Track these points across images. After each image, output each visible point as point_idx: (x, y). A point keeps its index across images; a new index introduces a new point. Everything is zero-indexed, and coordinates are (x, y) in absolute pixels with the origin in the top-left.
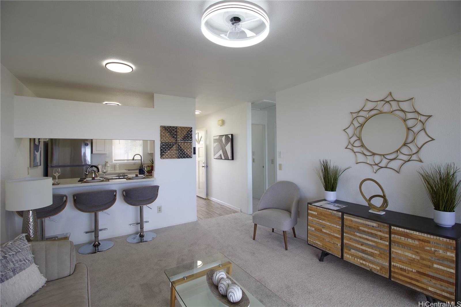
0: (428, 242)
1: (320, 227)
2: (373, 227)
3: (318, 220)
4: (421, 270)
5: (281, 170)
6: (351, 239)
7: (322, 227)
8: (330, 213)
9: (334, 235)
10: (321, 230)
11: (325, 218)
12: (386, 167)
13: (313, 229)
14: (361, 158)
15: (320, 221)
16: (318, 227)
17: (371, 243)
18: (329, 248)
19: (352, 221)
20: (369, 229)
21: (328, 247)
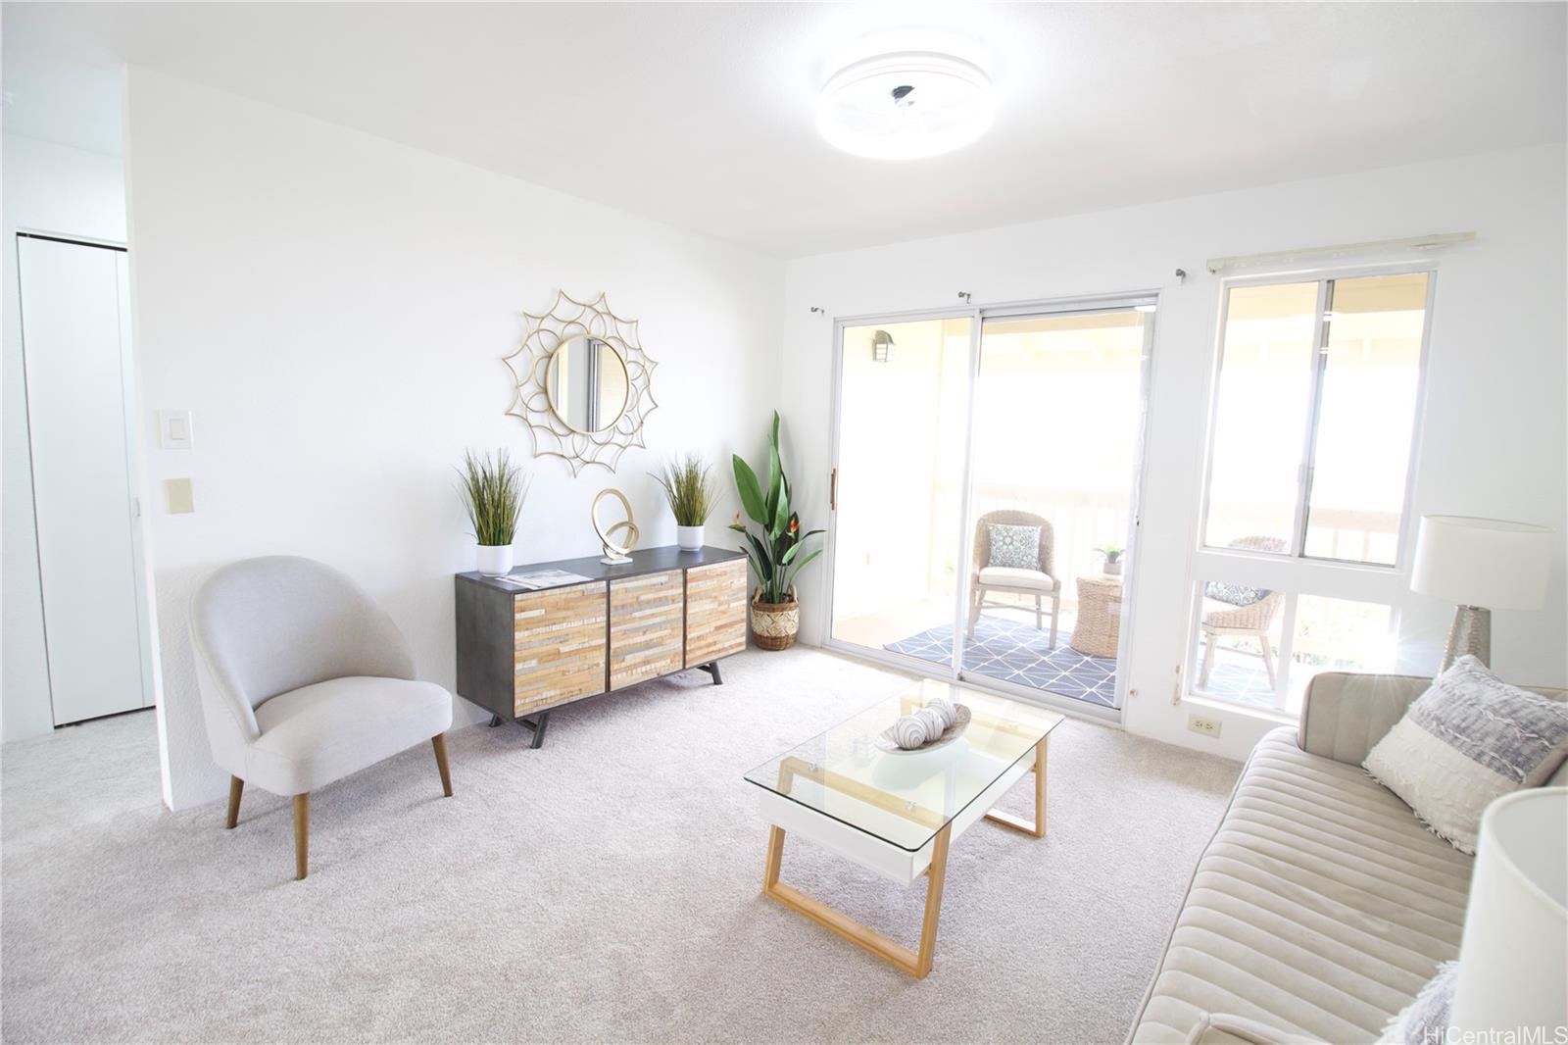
0: (725, 573)
1: (552, 647)
2: (662, 584)
3: (548, 629)
4: (719, 623)
5: (190, 509)
6: (624, 634)
7: (561, 642)
8: (580, 594)
9: (591, 647)
10: (558, 653)
11: (569, 613)
12: (594, 462)
13: (534, 663)
14: (545, 442)
15: (554, 628)
16: (549, 647)
17: (658, 620)
18: (577, 688)
19: (626, 590)
20: (657, 591)
21: (572, 689)
